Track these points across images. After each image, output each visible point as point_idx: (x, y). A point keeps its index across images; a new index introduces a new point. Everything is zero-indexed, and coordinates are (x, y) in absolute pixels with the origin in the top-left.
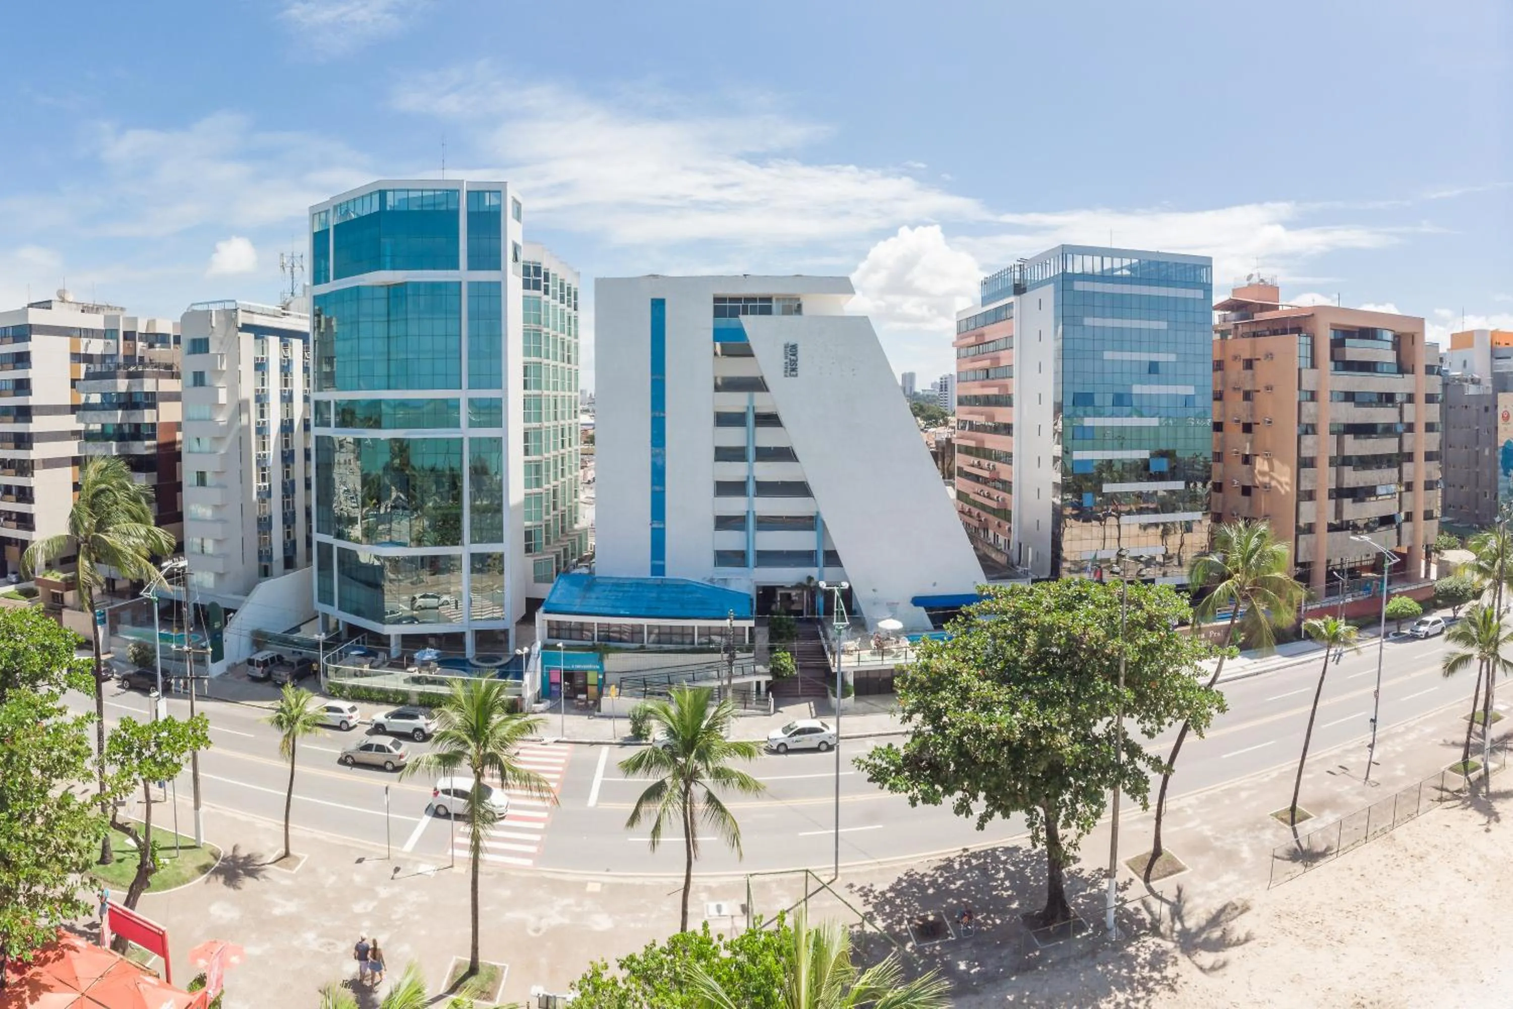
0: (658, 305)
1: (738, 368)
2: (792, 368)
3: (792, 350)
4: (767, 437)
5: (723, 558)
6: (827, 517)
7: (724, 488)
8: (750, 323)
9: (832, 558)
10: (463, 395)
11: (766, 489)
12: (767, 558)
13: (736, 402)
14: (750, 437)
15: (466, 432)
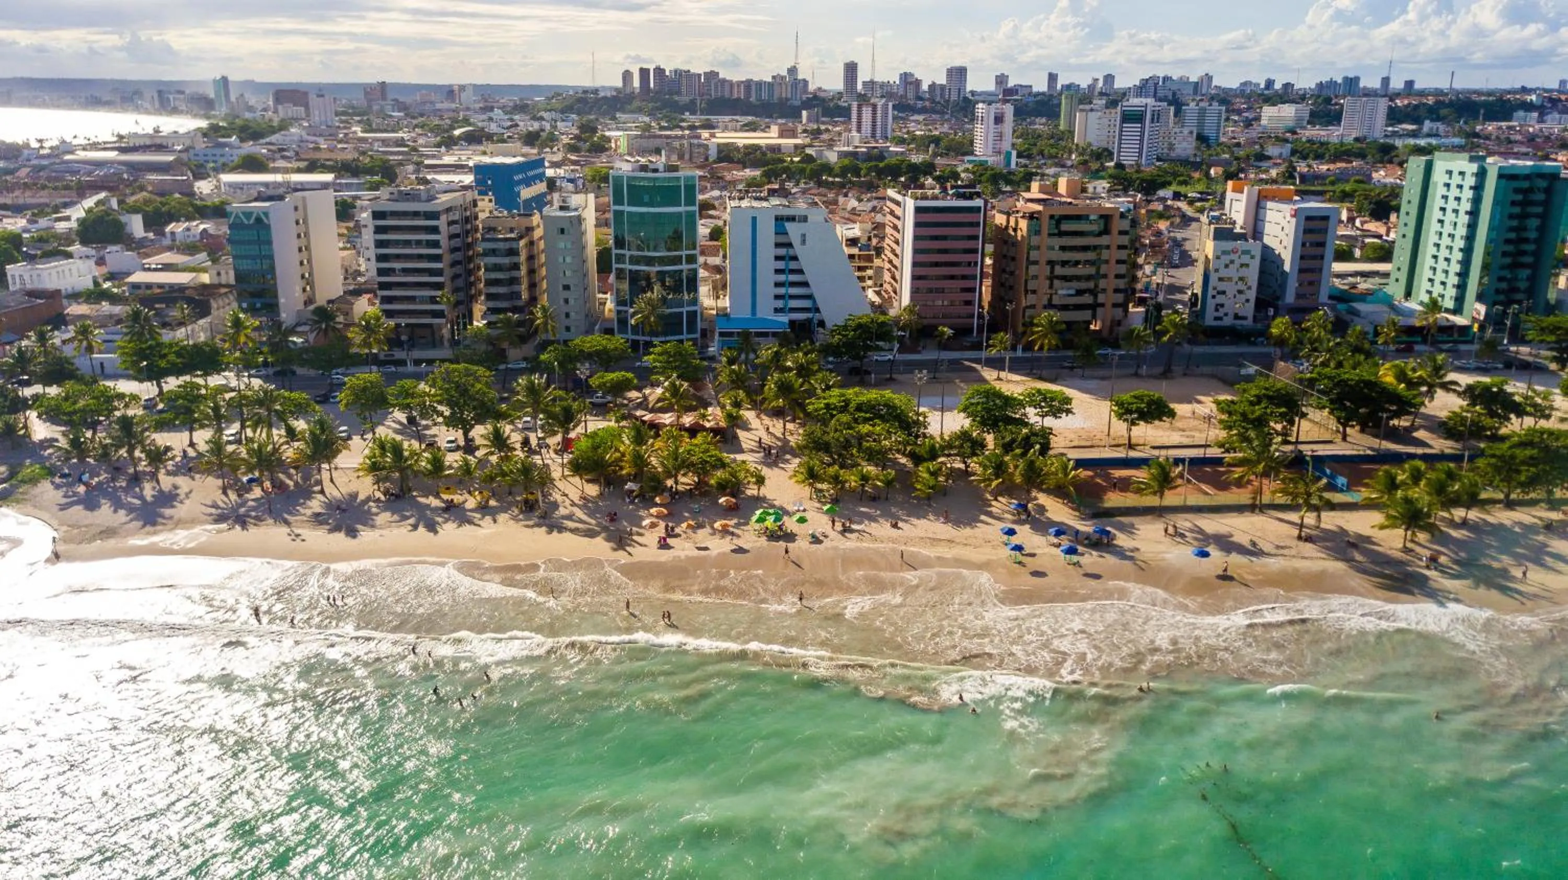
0: (754, 219)
1: (782, 239)
2: (804, 242)
3: (804, 236)
4: (793, 265)
5: (777, 310)
6: (816, 296)
7: (777, 285)
8: (789, 226)
9: (817, 310)
10: (684, 253)
11: (793, 284)
12: (793, 310)
13: (782, 252)
14: (787, 265)
15: (684, 267)
